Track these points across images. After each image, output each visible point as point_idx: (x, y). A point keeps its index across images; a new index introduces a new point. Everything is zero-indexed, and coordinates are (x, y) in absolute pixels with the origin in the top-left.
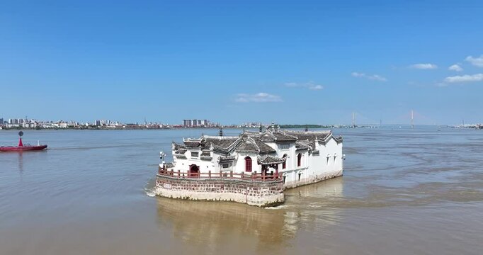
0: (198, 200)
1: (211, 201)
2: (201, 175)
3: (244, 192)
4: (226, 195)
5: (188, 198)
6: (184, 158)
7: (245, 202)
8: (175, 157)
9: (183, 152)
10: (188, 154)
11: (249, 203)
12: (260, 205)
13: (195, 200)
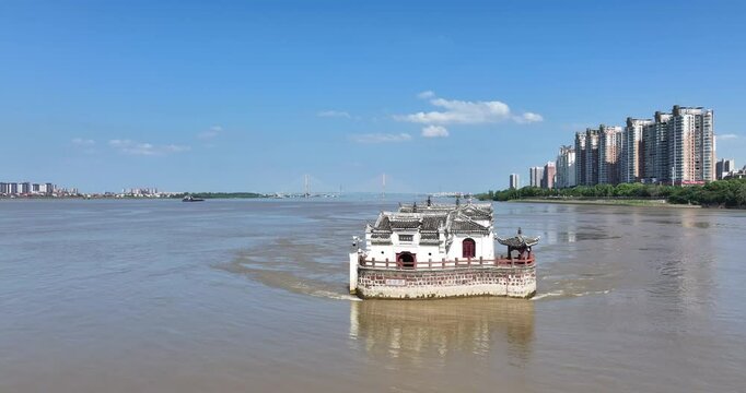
0: (447, 298)
1: (462, 297)
2: (418, 266)
3: (503, 282)
4: (478, 287)
5: (433, 295)
6: (389, 243)
7: (505, 293)
8: (369, 243)
9: (387, 236)
10: (394, 237)
11: (511, 295)
12: (523, 296)
13: (443, 298)
